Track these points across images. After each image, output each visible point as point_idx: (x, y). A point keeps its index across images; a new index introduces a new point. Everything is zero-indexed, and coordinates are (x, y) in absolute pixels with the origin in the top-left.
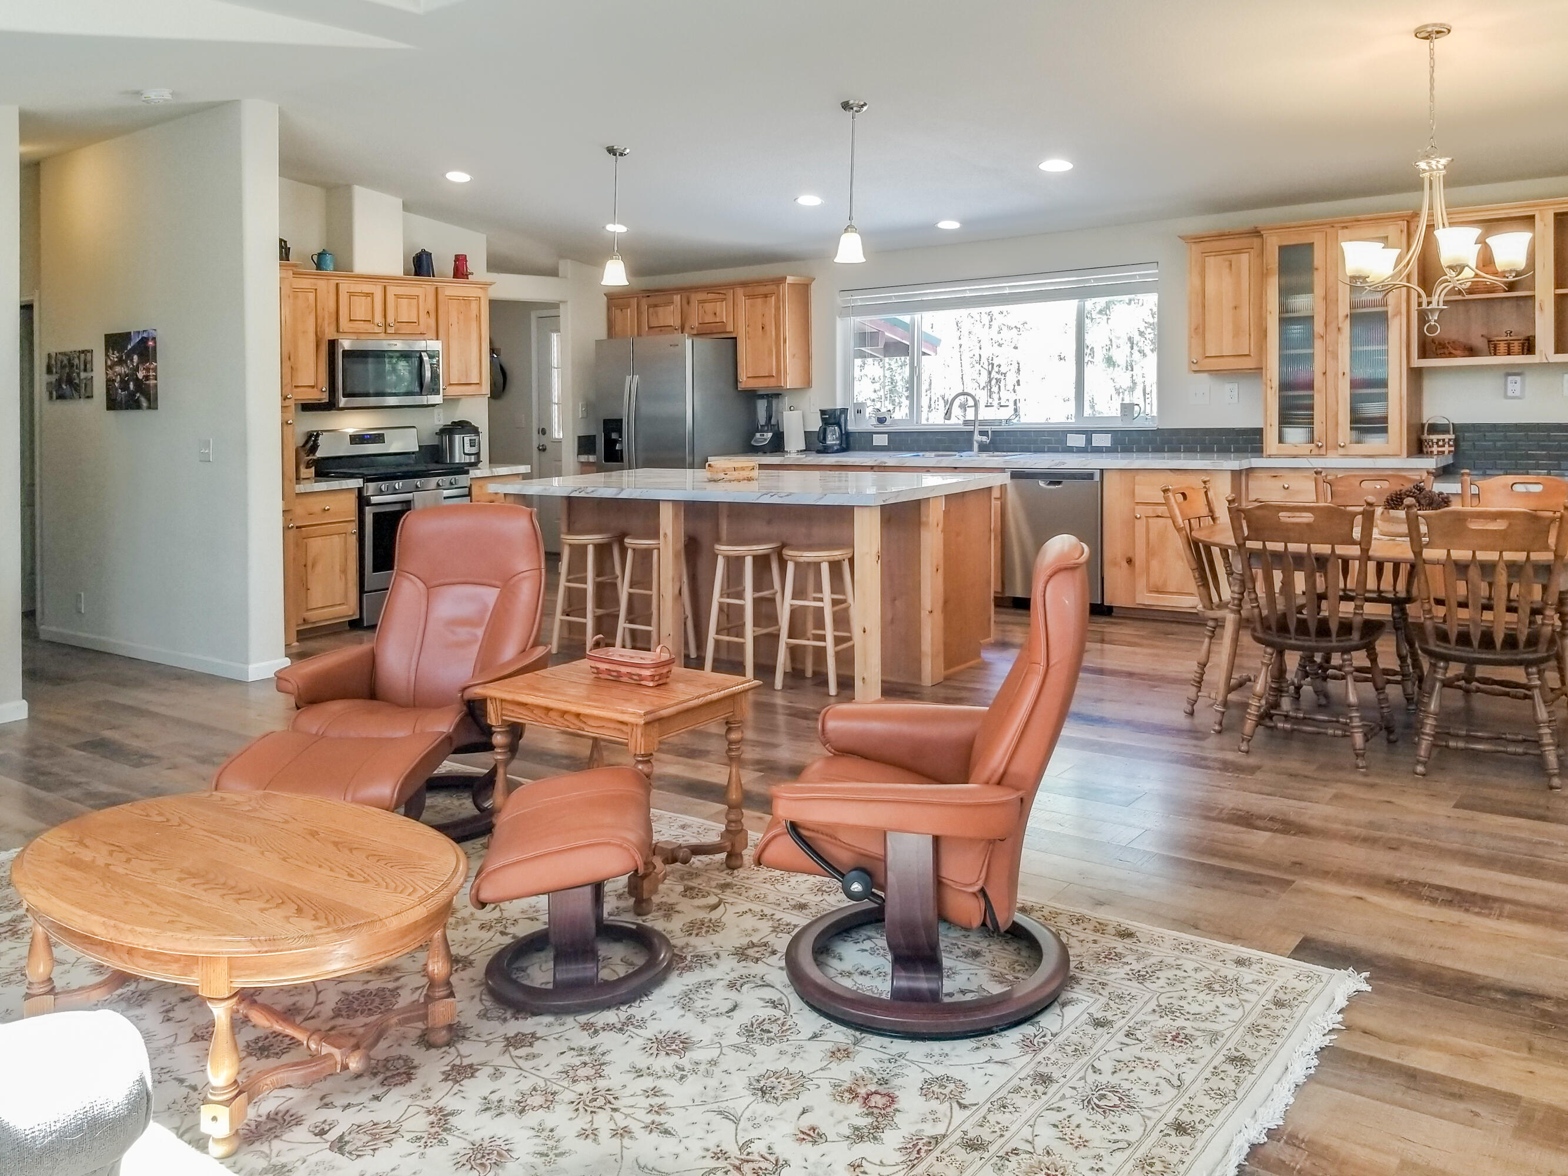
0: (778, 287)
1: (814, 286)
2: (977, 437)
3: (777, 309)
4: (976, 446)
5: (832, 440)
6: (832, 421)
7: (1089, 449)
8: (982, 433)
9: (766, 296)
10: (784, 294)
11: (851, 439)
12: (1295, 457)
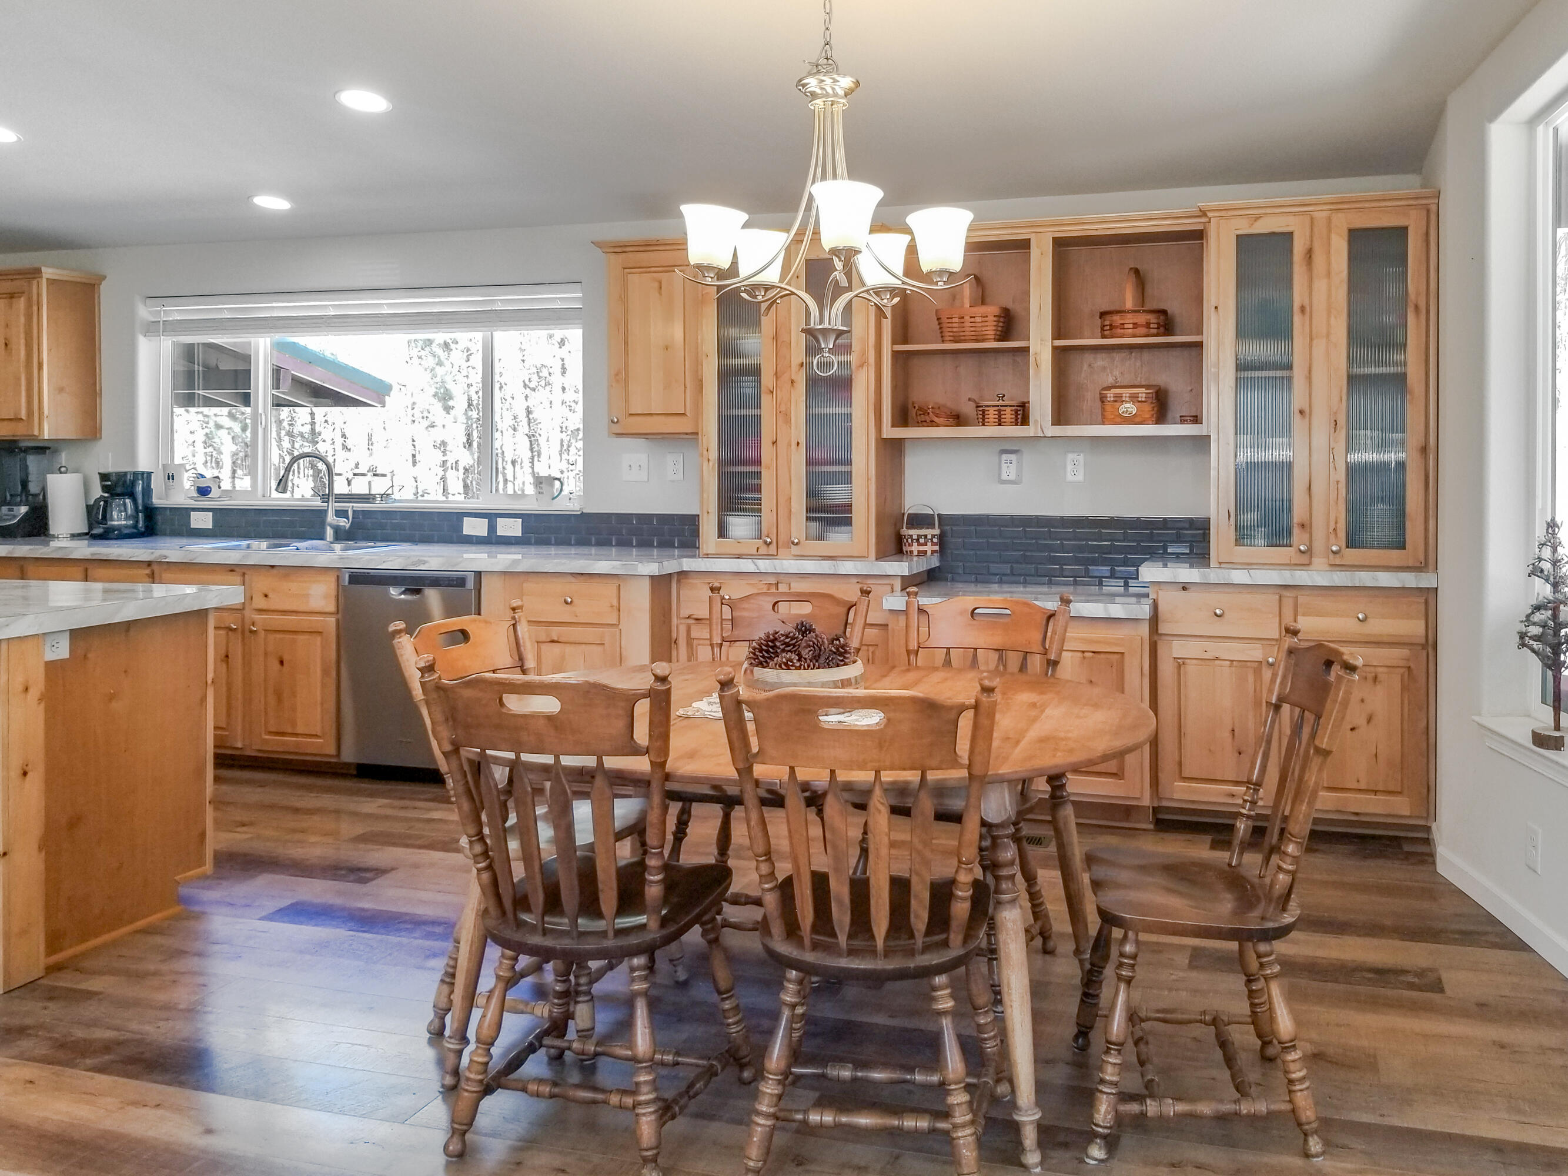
0: (30, 286)
1: (104, 288)
2: (331, 518)
3: (29, 317)
4: (329, 532)
5: (119, 518)
6: (119, 490)
7: (492, 540)
8: (341, 513)
9: (12, 296)
10: (39, 295)
11: (159, 518)
12: (739, 557)
